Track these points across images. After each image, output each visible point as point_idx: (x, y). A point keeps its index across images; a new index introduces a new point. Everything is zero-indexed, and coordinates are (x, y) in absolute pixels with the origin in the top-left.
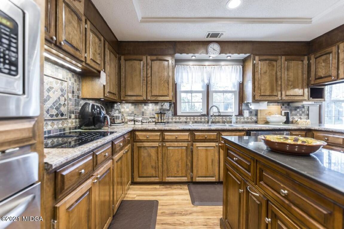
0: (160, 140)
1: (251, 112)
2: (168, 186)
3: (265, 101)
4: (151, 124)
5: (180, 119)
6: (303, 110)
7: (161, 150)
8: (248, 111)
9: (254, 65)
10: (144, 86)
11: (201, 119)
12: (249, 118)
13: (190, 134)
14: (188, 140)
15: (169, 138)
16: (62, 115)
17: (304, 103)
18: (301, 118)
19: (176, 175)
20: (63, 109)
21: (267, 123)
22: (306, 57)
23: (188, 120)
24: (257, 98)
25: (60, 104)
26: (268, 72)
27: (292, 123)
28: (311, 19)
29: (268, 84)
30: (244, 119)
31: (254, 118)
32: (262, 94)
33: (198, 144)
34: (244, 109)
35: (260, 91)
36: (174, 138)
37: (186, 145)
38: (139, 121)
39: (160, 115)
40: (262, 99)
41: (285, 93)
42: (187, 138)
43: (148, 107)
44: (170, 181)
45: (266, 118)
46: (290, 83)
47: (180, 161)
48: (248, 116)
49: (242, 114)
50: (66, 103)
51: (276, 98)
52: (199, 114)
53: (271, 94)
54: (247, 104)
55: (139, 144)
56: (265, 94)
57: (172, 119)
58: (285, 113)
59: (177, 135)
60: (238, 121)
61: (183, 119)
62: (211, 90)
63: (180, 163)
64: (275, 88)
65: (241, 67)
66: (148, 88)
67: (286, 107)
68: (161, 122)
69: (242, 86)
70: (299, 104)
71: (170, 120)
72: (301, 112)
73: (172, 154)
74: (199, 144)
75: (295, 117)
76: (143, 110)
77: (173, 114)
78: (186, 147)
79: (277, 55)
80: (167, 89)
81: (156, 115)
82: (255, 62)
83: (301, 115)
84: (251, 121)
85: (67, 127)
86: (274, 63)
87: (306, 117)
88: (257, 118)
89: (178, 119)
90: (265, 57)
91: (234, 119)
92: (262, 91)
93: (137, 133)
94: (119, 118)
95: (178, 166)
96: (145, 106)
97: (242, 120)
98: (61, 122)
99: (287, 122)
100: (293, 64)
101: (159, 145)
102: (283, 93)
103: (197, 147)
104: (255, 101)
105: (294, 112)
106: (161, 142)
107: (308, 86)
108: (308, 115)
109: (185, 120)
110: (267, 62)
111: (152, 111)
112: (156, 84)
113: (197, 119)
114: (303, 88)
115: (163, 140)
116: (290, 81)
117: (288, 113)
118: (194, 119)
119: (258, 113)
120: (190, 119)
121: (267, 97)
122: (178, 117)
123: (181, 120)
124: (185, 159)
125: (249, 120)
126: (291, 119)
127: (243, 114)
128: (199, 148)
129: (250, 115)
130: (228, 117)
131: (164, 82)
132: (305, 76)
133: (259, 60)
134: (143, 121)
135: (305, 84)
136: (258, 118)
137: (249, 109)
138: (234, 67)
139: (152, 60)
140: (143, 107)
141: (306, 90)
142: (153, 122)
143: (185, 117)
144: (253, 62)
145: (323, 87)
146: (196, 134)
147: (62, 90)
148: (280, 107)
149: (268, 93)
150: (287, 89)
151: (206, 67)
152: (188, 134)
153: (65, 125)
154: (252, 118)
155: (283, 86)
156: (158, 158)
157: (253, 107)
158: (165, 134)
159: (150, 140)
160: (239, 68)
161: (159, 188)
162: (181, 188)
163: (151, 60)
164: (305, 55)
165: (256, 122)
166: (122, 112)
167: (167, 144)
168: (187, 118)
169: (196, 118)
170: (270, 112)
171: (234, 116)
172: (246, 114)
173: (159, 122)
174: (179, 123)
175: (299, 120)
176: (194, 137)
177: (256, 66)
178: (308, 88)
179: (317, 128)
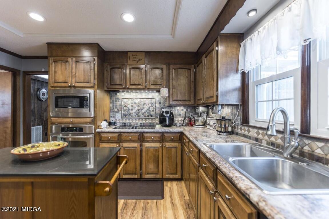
5: (249, 131)
16: (152, 116)
20: (153, 113)
25: (150, 111)
39: (220, 121)
50: (154, 110)
57: (241, 129)
61: (253, 133)
66: (204, 90)
71: (239, 131)
77: (242, 121)
80: (213, 87)
85: (155, 122)
89: (247, 131)
98: (150, 120)
109: (255, 135)
113: (276, 140)
120: (263, 135)
122: (246, 128)
123: (250, 134)
131: (211, 79)
139: (206, 57)
143: (256, 130)
147: (152, 104)
152: (197, 151)
153: (154, 121)
168: (259, 132)
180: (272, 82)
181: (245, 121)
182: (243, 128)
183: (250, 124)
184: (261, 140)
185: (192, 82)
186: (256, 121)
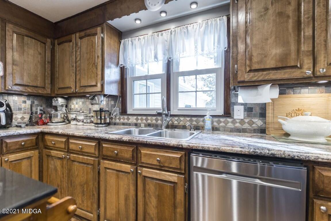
0: (65, 148)
1: (248, 110)
3: (266, 82)
5: (128, 119)
7: (65, 164)
8: (242, 109)
11: (157, 120)
12: (247, 120)
14: (95, 154)
21: (287, 134)
23: (139, 121)
24: (242, 77)
30: (234, 122)
31: (258, 122)
32: (256, 66)
33: (106, 164)
34: (234, 104)
35: (251, 60)
39: (99, 113)
40: (256, 79)
41: (328, 57)
42: (93, 150)
48: (242, 117)
49: (230, 114)
51: (296, 74)
52: (154, 113)
53: (280, 65)
55: (48, 152)
56: (263, 67)
57: (120, 119)
60: (222, 126)
61: (133, 120)
63: (85, 189)
64: (293, 48)
65: (225, 18)
66: (77, 77)
71: (118, 121)
73: (76, 173)
74: (108, 163)
77: (121, 111)
78: (93, 165)
80: (96, 75)
84: (250, 127)
92: (255, 60)
94: (57, 116)
97: (230, 125)
102: (321, 58)
103: (105, 168)
109: (135, 121)
112: (84, 70)
113: (152, 121)
115: (69, 150)
118: (147, 120)
119: (267, 112)
120: (142, 120)
121: (269, 74)
122: (126, 117)
123: (130, 121)
124: (91, 184)
125: (246, 126)
127: (231, 112)
128: (108, 171)
129: (248, 116)
131: (92, 66)
136: (267, 121)
138: (209, 23)
139: (81, 38)
143: (135, 117)
146: (104, 145)
149: (271, 63)
151: (162, 35)
152: (94, 144)
154: (253, 122)
156: (63, 174)
158: (71, 141)
163: (79, 38)
165: (262, 131)
166: (73, 109)
168: (138, 118)
169: (149, 118)
172: (239, 113)
180: (147, 80)
181: (124, 111)
182: (122, 117)
183: (128, 113)
184: (140, 124)
185: (48, 62)
186: (133, 110)
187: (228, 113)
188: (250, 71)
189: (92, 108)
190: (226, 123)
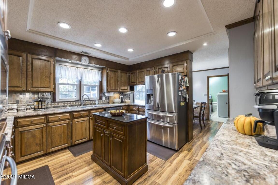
0: (44, 122)
1: (106, 98)
2: (52, 155)
3: (113, 92)
4: (29, 110)
5: (58, 104)
6: (128, 96)
7: (45, 130)
8: (104, 97)
9: (107, 73)
10: (23, 79)
11: (76, 103)
12: (105, 101)
13: (70, 115)
14: (69, 118)
15: (53, 119)
17: (128, 93)
18: (127, 100)
19: (59, 145)
21: (113, 103)
22: (128, 72)
23: (66, 105)
24: (109, 90)
26: (114, 77)
27: (124, 102)
28: (128, 59)
29: (114, 83)
30: (102, 101)
31: (108, 101)
32: (111, 88)
33: (76, 120)
34: (103, 96)
35: (110, 86)
36: (57, 118)
37: (67, 122)
38: (15, 109)
39: (40, 103)
40: (111, 91)
41: (121, 88)
42: (68, 117)
43: (25, 96)
44: (54, 150)
45: (113, 101)
46: (123, 84)
47: (63, 134)
48: (104, 100)
51: (117, 91)
52: (74, 100)
53: (115, 89)
54: (104, 93)
55: (21, 129)
57: (51, 105)
58: (121, 97)
59: (60, 116)
60: (99, 103)
62: (83, 84)
63: (63, 135)
64: (117, 85)
65: (101, 72)
66: (28, 81)
67: (121, 94)
68: (42, 108)
69: (101, 83)
70: (126, 93)
71: (49, 106)
72: (127, 97)
73: (55, 131)
75: (125, 99)
76: (18, 99)
77: (52, 100)
78: (67, 123)
79: (117, 69)
80: (49, 82)
81: (35, 102)
82: (108, 71)
83: (127, 98)
84: (106, 102)
86: (116, 73)
87: (129, 99)
88: (109, 101)
89: (57, 104)
90: (112, 70)
91: (97, 102)
92: (111, 87)
93: (19, 120)
95: (61, 138)
96: (20, 95)
97: (102, 102)
99: (122, 102)
100: (123, 74)
101: (44, 126)
102: (120, 88)
103: (75, 122)
104: (108, 92)
105: (124, 97)
106: (45, 123)
107: (129, 85)
108: (130, 98)
109: (63, 105)
110: (113, 72)
111: (29, 99)
112: (37, 78)
113: (73, 104)
114: (127, 86)
115: (48, 121)
116: (122, 82)
117: (122, 97)
118: (70, 104)
119: (110, 98)
120: (67, 104)
121: (113, 90)
122: (56, 103)
123: (59, 105)
124: (66, 132)
125: (105, 102)
126: (123, 100)
128: (77, 122)
130: (94, 101)
131: (46, 77)
132: (128, 81)
133: (110, 71)
134: (19, 109)
135: (128, 84)
137: (105, 96)
138: (97, 72)
139: (33, 58)
140: (19, 96)
141: (128, 87)
142: (32, 109)
143: (63, 103)
144: (107, 71)
145: (133, 86)
146: (74, 114)
148: (119, 94)
149: (114, 88)
150: (121, 86)
151: (79, 69)
152: (68, 114)
155: (120, 84)
156: (42, 136)
157: (107, 95)
158: (50, 117)
159: (35, 124)
160: (100, 72)
161: (44, 159)
162: (64, 152)
163: (31, 58)
164: (128, 71)
165: (109, 103)
167: (52, 124)
169: (72, 102)
170: (115, 97)
171: (97, 100)
172: (104, 98)
173: (39, 108)
174: (57, 107)
175: (126, 100)
176: (73, 116)
177: (108, 73)
178: (129, 86)
179: (132, 104)
181: (54, 100)
182: (53, 104)
183: (56, 101)
184: (66, 106)
186: (60, 99)
187: (101, 98)
188: (110, 89)
189: (21, 100)
190: (101, 102)
